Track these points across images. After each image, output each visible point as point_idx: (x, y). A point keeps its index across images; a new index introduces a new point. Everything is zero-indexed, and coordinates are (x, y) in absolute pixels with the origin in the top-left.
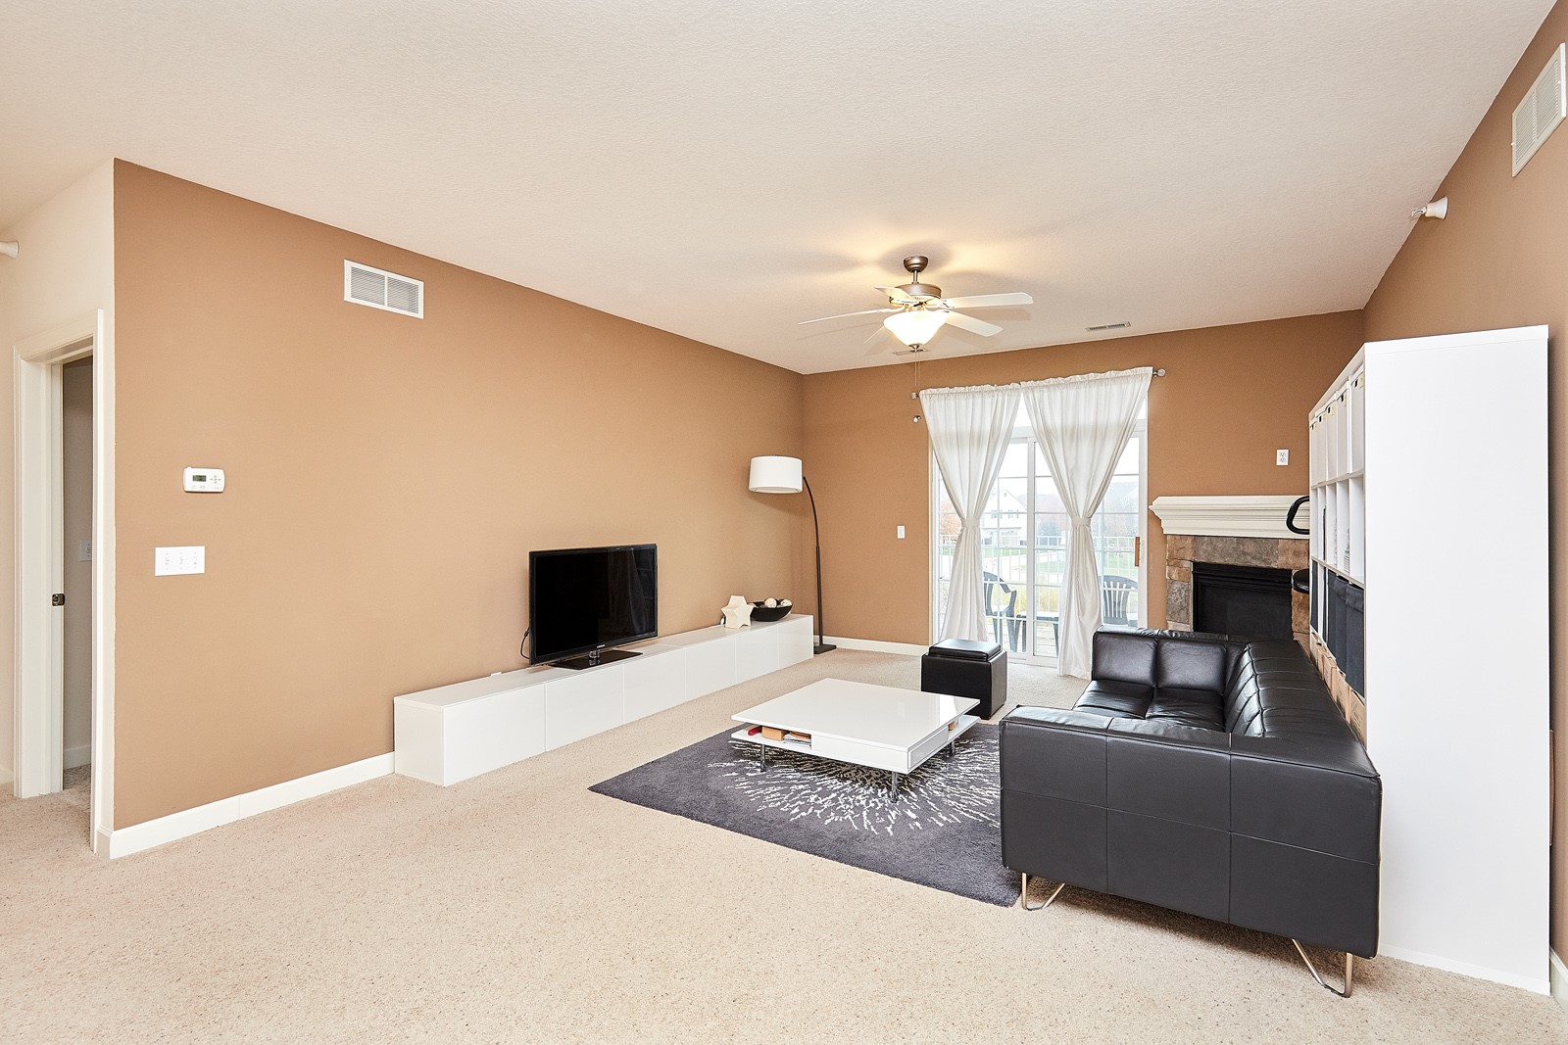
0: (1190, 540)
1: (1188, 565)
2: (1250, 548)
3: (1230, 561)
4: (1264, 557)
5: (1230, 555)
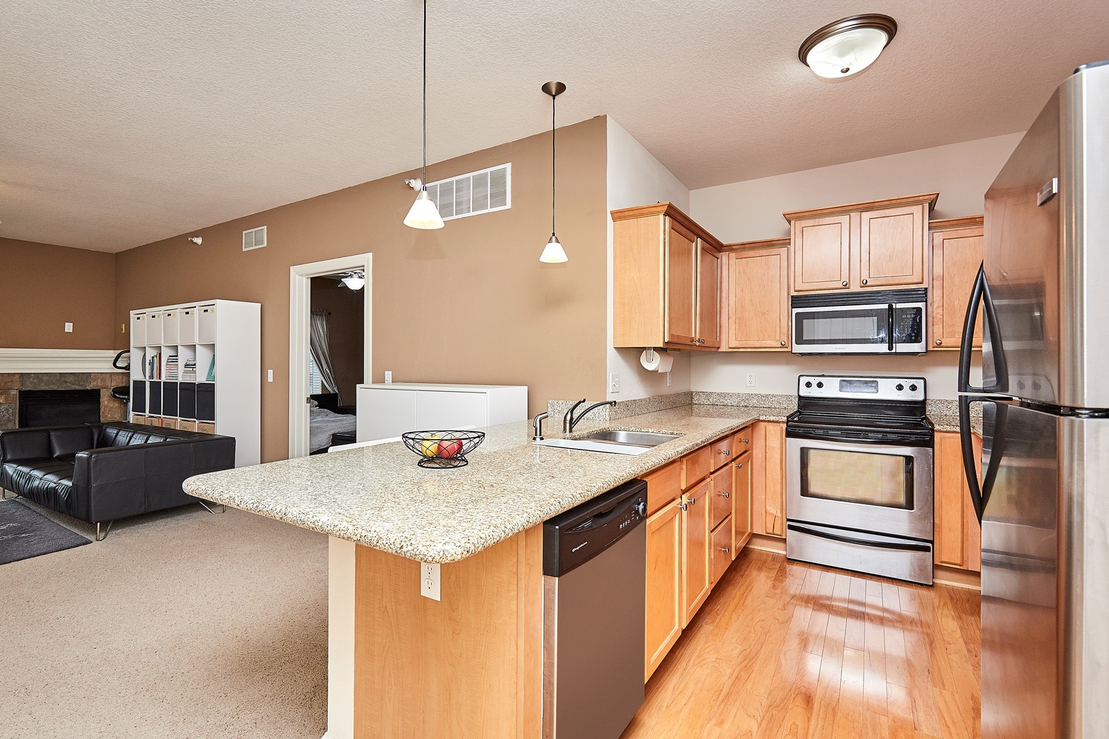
0: (17, 377)
1: (14, 392)
2: (70, 379)
3: (54, 387)
4: (82, 383)
5: (53, 384)
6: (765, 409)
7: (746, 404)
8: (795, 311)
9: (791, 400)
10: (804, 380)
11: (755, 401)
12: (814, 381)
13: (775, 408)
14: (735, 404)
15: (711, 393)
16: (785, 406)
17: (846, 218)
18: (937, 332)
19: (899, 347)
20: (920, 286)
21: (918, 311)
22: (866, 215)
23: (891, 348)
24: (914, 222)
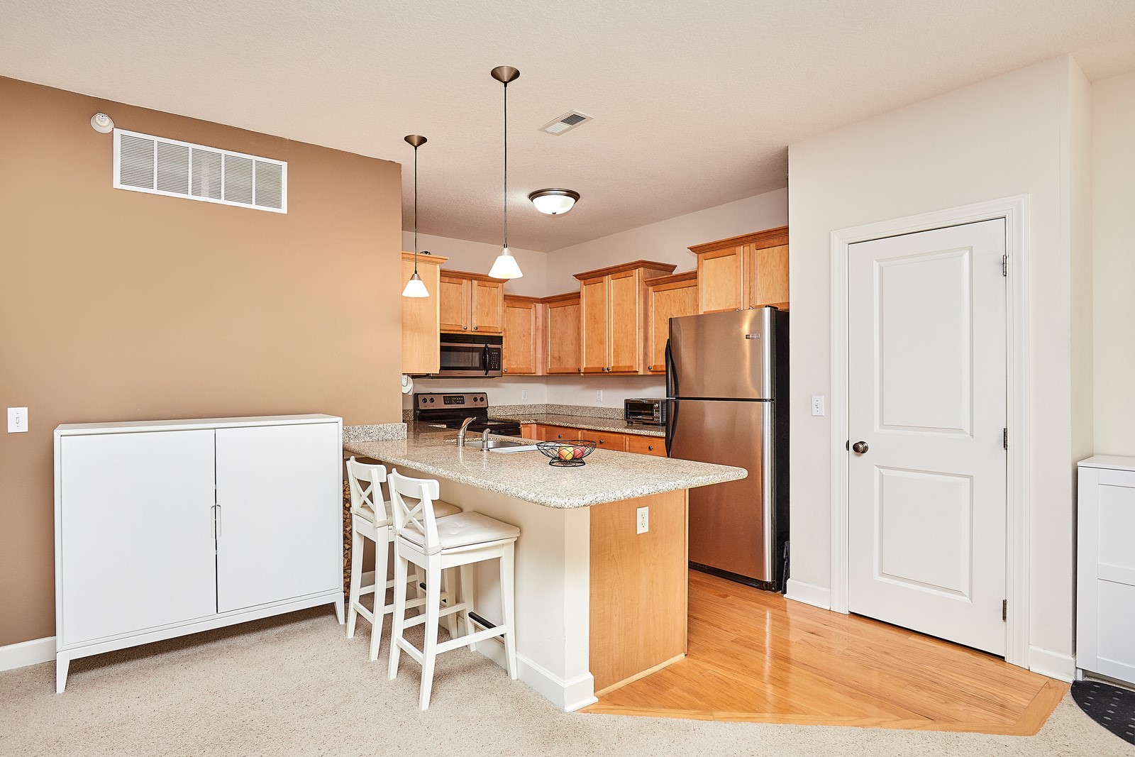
10: (421, 398)
17: (465, 281)
18: (505, 365)
19: (491, 373)
20: (501, 335)
21: (499, 350)
22: (475, 282)
23: (486, 374)
24: (498, 293)
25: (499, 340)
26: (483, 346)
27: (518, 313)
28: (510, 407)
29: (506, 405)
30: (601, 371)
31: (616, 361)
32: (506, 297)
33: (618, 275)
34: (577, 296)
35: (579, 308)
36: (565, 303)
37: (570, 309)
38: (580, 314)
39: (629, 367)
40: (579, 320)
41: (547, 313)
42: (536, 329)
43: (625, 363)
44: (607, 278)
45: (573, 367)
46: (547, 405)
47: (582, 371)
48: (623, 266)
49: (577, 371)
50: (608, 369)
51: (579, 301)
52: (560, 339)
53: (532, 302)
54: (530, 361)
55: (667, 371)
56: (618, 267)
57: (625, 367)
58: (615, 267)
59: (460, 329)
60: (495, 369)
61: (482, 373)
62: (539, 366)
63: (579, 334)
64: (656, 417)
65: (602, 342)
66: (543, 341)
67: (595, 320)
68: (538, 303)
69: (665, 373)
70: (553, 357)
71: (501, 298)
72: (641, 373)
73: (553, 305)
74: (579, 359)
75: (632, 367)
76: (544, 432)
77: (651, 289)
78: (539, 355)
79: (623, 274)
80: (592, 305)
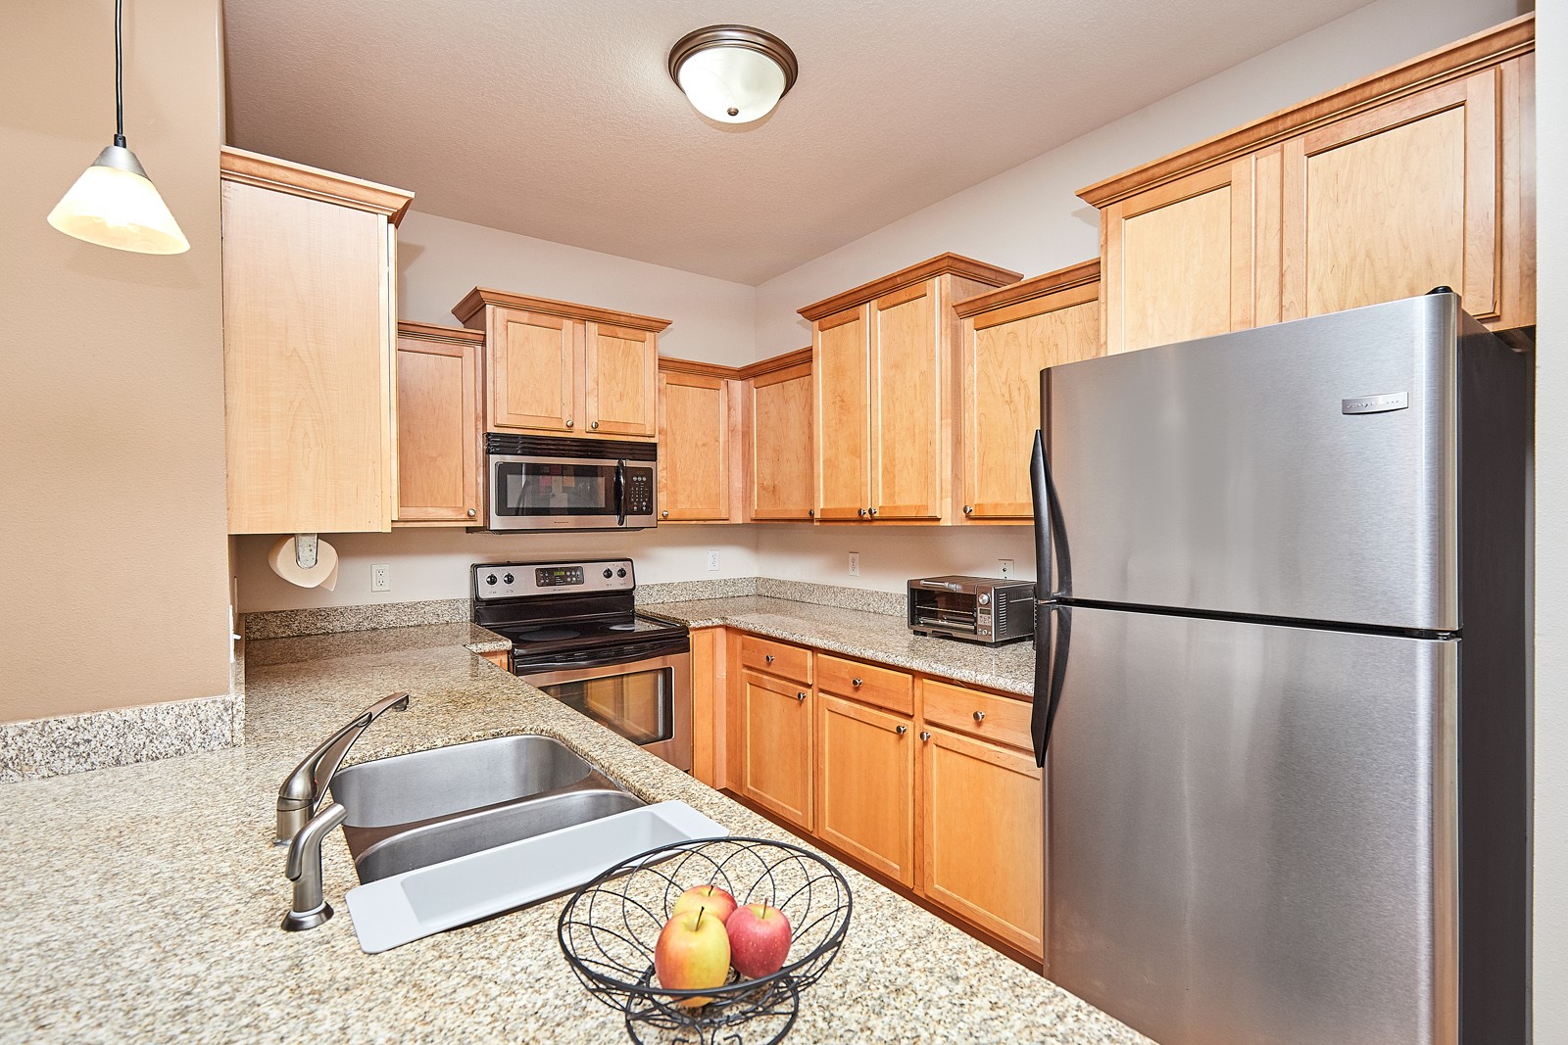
6: (411, 629)
7: (373, 625)
8: (494, 459)
9: (457, 608)
10: (483, 574)
11: (392, 617)
12: (500, 573)
13: (430, 625)
14: (350, 628)
15: (295, 612)
16: (447, 619)
17: (568, 324)
18: (662, 501)
19: (631, 520)
20: (652, 440)
21: (649, 472)
22: (593, 327)
23: (621, 522)
24: (646, 351)
25: (649, 451)
26: (615, 463)
27: (693, 397)
28: (685, 586)
29: (676, 581)
30: (856, 516)
31: (890, 494)
32: (664, 364)
33: (892, 298)
34: (805, 357)
35: (811, 384)
36: (783, 374)
37: (793, 387)
38: (812, 394)
39: (917, 508)
40: (811, 409)
41: (750, 399)
42: (731, 430)
43: (907, 501)
44: (867, 310)
45: (800, 508)
46: (758, 579)
47: (817, 515)
48: (903, 274)
49: (808, 516)
50: (870, 511)
51: (810, 368)
52: (775, 450)
53: (721, 376)
54: (718, 495)
55: (1037, 518)
56: (893, 277)
57: (907, 508)
58: (886, 280)
59: (557, 427)
60: (640, 512)
61: (613, 520)
62: (737, 504)
63: (811, 438)
64: (984, 627)
65: (856, 452)
66: (743, 455)
67: (844, 404)
68: (733, 378)
69: (1033, 523)
70: (762, 487)
71: (651, 365)
72: (946, 522)
73: (761, 380)
74: (810, 492)
75: (926, 508)
76: (739, 647)
77: (969, 323)
78: (738, 484)
79: (902, 295)
80: (837, 372)
